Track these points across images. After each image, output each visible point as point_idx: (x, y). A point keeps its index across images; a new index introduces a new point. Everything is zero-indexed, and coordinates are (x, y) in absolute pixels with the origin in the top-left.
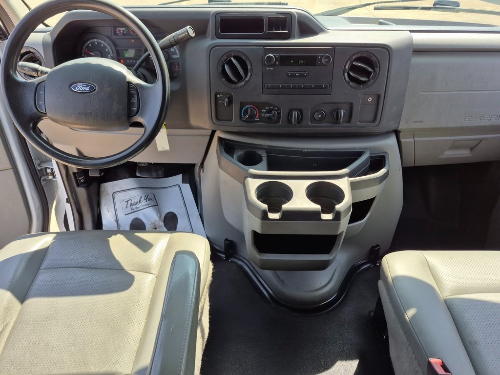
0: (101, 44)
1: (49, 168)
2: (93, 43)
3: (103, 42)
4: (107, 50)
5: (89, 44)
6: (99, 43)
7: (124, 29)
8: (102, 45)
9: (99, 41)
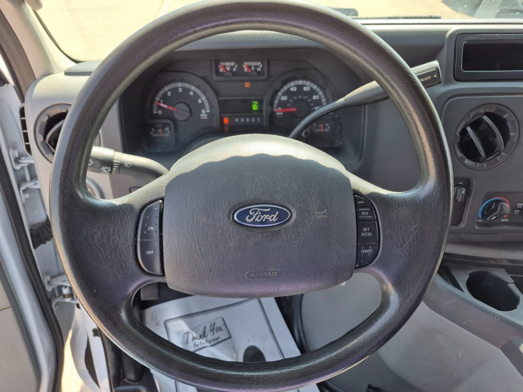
0: (189, 90)
1: (66, 287)
2: (174, 91)
3: (193, 88)
4: (200, 101)
5: (166, 93)
6: (186, 91)
7: (232, 64)
8: (192, 93)
9: (187, 85)
